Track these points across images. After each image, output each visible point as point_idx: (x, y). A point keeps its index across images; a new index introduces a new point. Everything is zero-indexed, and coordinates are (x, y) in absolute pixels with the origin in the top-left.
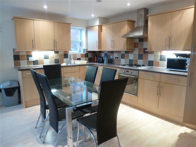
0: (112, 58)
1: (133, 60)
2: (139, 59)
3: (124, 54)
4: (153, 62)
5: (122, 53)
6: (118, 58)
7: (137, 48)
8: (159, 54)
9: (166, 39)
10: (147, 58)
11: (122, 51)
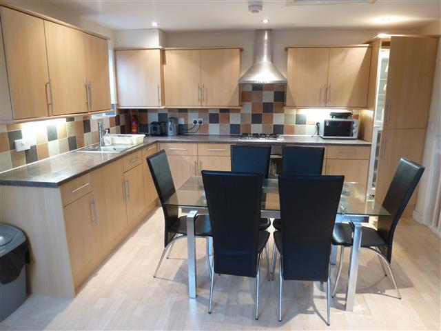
0: (183, 123)
1: (239, 125)
2: (253, 123)
3: (218, 114)
4: (282, 126)
5: (210, 112)
6: (200, 122)
7: (249, 101)
8: (294, 112)
9: (321, 89)
10: (271, 121)
11: (211, 109)
